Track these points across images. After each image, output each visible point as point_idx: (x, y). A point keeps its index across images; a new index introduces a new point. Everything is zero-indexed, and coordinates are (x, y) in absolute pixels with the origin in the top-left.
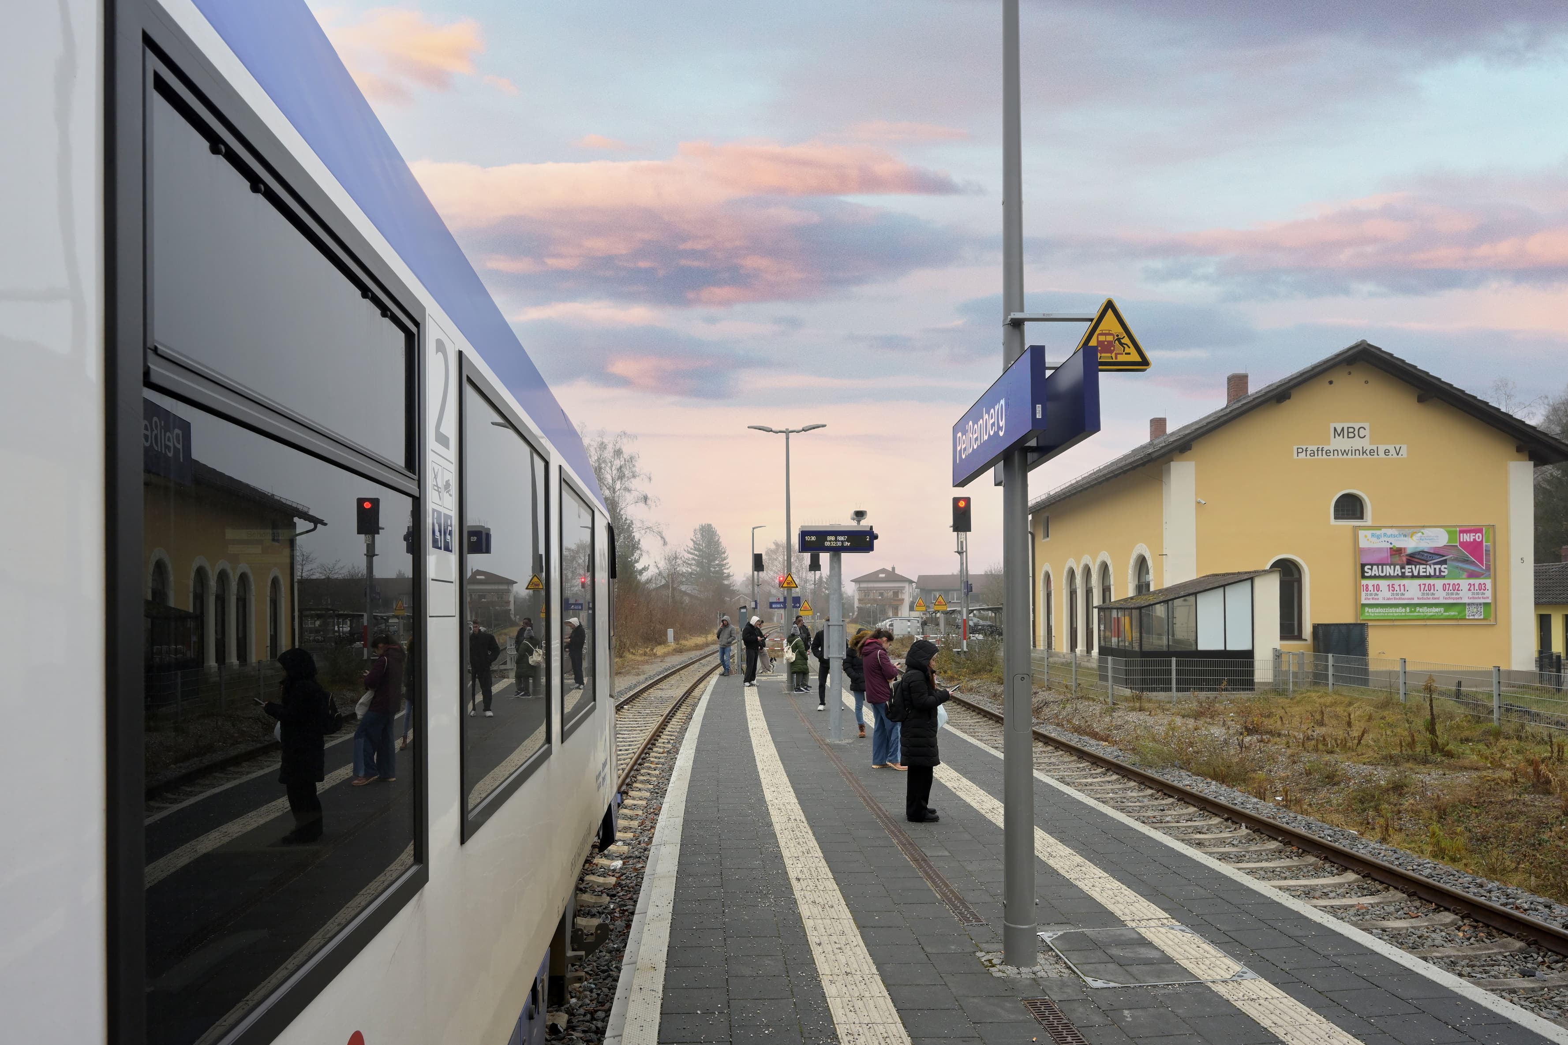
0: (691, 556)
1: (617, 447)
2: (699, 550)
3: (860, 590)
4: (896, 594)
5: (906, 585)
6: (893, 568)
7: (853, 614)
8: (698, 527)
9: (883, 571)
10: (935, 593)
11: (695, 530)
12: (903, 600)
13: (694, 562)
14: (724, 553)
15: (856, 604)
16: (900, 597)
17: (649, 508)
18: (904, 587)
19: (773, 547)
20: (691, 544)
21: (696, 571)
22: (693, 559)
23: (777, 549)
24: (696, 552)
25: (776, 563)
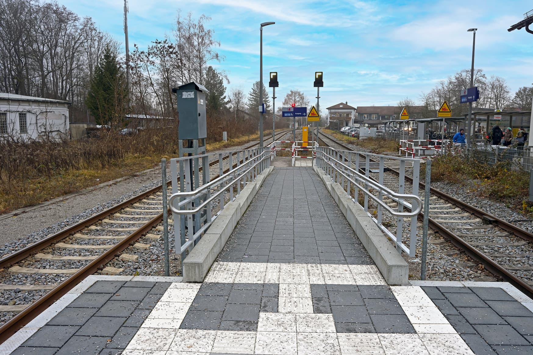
0: (252, 97)
1: (201, 24)
2: (256, 94)
3: (330, 113)
4: (348, 115)
5: (353, 111)
6: (347, 103)
7: (327, 124)
8: (255, 83)
9: (342, 104)
10: (365, 115)
11: (254, 84)
12: (351, 118)
13: (253, 99)
14: (267, 95)
15: (329, 120)
16: (349, 116)
17: (220, 61)
18: (352, 112)
19: (290, 93)
20: (252, 91)
21: (254, 103)
22: (253, 98)
23: (292, 94)
24: (254, 95)
25: (291, 101)
